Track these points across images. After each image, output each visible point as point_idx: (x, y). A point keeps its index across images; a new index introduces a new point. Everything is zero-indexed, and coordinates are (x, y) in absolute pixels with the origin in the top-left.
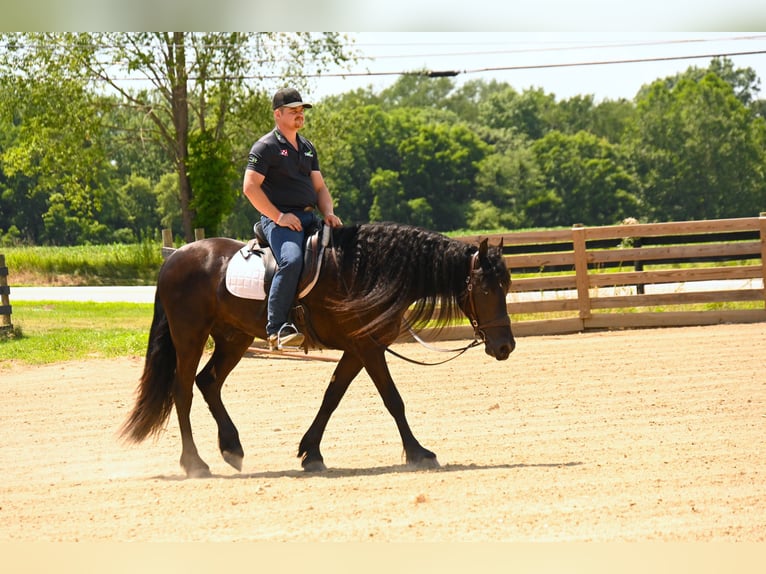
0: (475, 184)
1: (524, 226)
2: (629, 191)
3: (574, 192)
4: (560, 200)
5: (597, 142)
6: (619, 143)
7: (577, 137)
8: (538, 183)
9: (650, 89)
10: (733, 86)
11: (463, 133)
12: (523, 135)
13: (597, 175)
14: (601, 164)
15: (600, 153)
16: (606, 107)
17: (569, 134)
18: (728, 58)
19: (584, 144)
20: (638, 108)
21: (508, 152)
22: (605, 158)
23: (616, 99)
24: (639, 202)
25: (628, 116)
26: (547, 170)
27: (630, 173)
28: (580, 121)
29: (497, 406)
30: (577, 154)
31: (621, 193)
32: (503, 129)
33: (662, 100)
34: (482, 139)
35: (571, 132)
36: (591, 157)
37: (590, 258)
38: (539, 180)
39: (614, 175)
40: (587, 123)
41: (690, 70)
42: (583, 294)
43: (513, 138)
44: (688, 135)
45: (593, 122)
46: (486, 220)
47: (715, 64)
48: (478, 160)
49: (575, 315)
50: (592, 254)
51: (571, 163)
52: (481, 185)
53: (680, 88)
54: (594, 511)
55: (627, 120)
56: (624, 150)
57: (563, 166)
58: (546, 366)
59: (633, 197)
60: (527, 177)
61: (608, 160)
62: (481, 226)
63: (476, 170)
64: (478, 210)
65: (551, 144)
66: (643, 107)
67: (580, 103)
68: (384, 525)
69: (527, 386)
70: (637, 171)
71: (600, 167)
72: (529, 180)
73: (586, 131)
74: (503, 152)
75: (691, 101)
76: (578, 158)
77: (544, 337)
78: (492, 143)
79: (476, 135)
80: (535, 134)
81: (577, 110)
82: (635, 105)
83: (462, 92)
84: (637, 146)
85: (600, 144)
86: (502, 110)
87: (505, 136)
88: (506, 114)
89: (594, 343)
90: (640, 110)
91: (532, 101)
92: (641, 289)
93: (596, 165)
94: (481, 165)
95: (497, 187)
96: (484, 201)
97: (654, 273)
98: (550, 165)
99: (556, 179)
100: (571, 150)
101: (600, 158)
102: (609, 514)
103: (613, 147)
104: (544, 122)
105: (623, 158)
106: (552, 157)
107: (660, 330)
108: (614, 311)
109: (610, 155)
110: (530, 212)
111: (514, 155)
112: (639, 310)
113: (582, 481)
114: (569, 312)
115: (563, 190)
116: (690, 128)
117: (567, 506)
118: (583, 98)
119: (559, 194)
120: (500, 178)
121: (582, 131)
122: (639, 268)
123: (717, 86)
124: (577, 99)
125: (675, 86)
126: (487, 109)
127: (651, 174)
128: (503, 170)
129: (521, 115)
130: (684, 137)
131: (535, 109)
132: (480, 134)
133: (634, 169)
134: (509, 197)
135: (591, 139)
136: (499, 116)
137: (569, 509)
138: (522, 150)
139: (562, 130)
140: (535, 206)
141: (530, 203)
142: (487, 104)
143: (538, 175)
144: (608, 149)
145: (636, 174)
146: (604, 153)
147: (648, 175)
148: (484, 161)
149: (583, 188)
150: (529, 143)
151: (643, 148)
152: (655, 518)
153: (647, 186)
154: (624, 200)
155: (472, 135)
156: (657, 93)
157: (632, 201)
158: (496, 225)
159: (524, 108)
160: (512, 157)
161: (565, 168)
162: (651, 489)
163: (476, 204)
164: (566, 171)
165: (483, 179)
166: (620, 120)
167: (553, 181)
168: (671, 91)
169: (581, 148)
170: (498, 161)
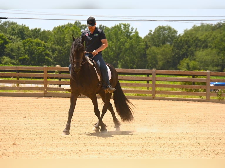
0: (4, 51)
1: (17, 65)
2: (49, 57)
3: (33, 56)
4: (29, 58)
5: (41, 42)
6: (47, 43)
7: (35, 40)
8: (23, 53)
9: (57, 28)
10: (81, 29)
11: (3, 36)
12: (19, 38)
13: (40, 51)
14: (41, 48)
15: (42, 45)
16: (44, 32)
17: (33, 39)
18: (79, 21)
19: (37, 42)
20: (53, 33)
21: (15, 43)
22: (43, 47)
23: (47, 30)
24: (51, 60)
25: (50, 35)
26: (26, 49)
27: (50, 52)
28: (36, 36)
29: (25, 117)
30: (35, 45)
31: (46, 57)
32: (14, 36)
33: (61, 31)
34: (8, 38)
35: (34, 38)
36: (39, 46)
37: (48, 76)
38: (23, 52)
39: (45, 52)
40: (38, 36)
41: (68, 24)
42: (45, 86)
43: (16, 39)
44: (67, 42)
45: (40, 36)
46: (7, 62)
47: (76, 23)
48: (6, 44)
49: (43, 92)
50: (49, 75)
51: (33, 48)
52: (6, 51)
53: (66, 29)
54: (69, 151)
55: (50, 37)
56: (48, 45)
57: (31, 48)
58: (36, 106)
59: (50, 59)
60: (20, 50)
61: (43, 48)
62: (5, 64)
63: (5, 47)
64: (5, 59)
65: (28, 41)
66: (55, 33)
67: (36, 30)
68: (5, 151)
69: (32, 112)
70: (52, 51)
71: (41, 49)
72: (20, 51)
73: (38, 39)
74: (13, 43)
75: (69, 33)
76: (35, 46)
77: (33, 98)
78: (10, 40)
79: (6, 37)
80: (23, 38)
81: (36, 32)
82: (52, 33)
83: (3, 24)
84: (52, 44)
85: (42, 43)
86: (14, 30)
87: (14, 38)
88: (15, 32)
89: (48, 101)
90: (54, 34)
91: (23, 29)
92: (60, 86)
93: (40, 49)
94: (7, 46)
95: (11, 53)
96: (7, 56)
97: (66, 82)
98: (27, 47)
99: (28, 52)
100: (33, 44)
101: (41, 47)
102: (74, 153)
103: (45, 44)
104: (26, 35)
105: (48, 47)
106: (27, 45)
107: (67, 98)
108: (54, 92)
109: (44, 46)
110: (20, 60)
111: (17, 43)
112: (60, 92)
113: (62, 142)
114: (40, 91)
115: (30, 55)
116: (68, 40)
117: (60, 149)
118: (38, 29)
119: (28, 56)
120: (12, 50)
121: (37, 39)
122: (60, 80)
123: (76, 29)
124: (36, 29)
125: (64, 28)
126: (10, 29)
127: (55, 53)
128: (13, 48)
129: (19, 32)
130: (65, 43)
131: (24, 31)
132: (7, 37)
133: (51, 51)
134: (14, 56)
135: (40, 41)
136: (13, 32)
137: (61, 151)
138: (19, 42)
139: (31, 38)
140: (21, 59)
141: (20, 58)
142: (10, 28)
143: (23, 50)
144: (44, 44)
145: (51, 52)
146: (43, 45)
147: (54, 53)
148: (8, 45)
149: (36, 55)
150: (21, 41)
151: (54, 45)
152: (88, 155)
153: (54, 56)
154: (47, 59)
155: (5, 37)
156: (59, 30)
157: (49, 60)
158: (9, 63)
159: (20, 30)
160: (16, 44)
161: (31, 49)
162: (83, 146)
163: (4, 57)
164: (31, 50)
165: (7, 50)
166: (48, 36)
167: (27, 52)
168: (63, 29)
169: (36, 43)
170: (12, 45)
